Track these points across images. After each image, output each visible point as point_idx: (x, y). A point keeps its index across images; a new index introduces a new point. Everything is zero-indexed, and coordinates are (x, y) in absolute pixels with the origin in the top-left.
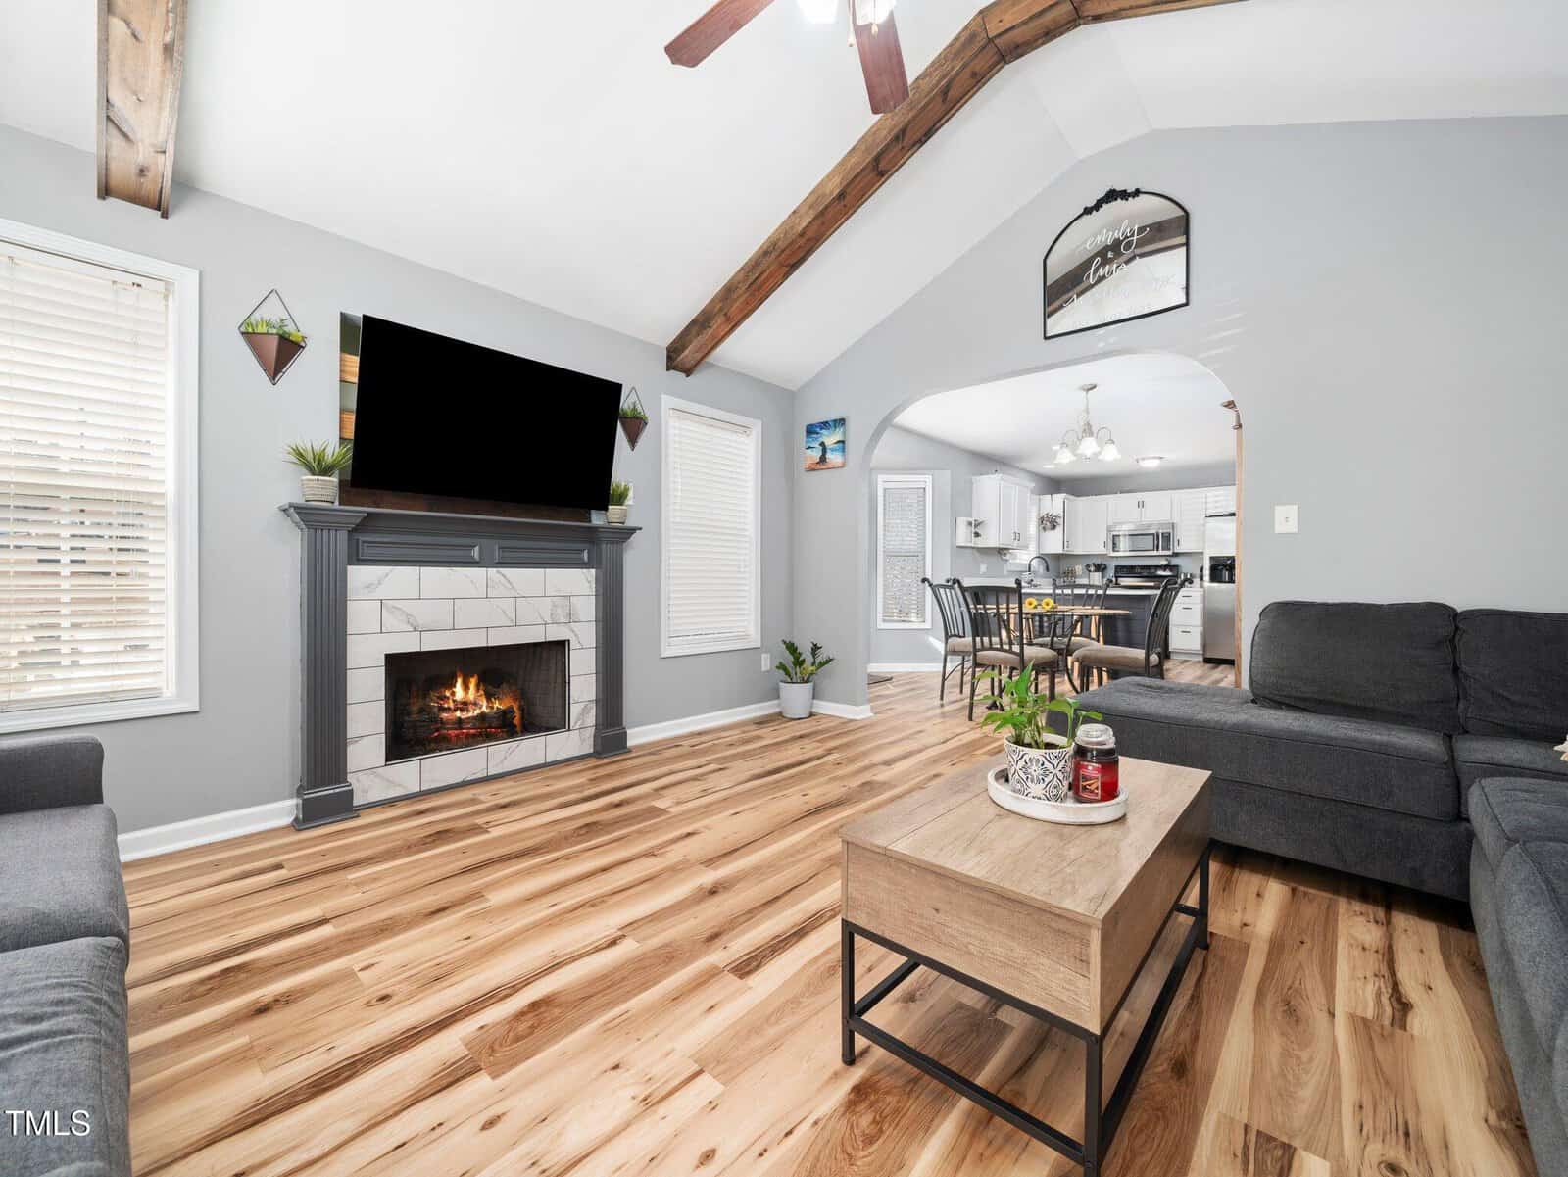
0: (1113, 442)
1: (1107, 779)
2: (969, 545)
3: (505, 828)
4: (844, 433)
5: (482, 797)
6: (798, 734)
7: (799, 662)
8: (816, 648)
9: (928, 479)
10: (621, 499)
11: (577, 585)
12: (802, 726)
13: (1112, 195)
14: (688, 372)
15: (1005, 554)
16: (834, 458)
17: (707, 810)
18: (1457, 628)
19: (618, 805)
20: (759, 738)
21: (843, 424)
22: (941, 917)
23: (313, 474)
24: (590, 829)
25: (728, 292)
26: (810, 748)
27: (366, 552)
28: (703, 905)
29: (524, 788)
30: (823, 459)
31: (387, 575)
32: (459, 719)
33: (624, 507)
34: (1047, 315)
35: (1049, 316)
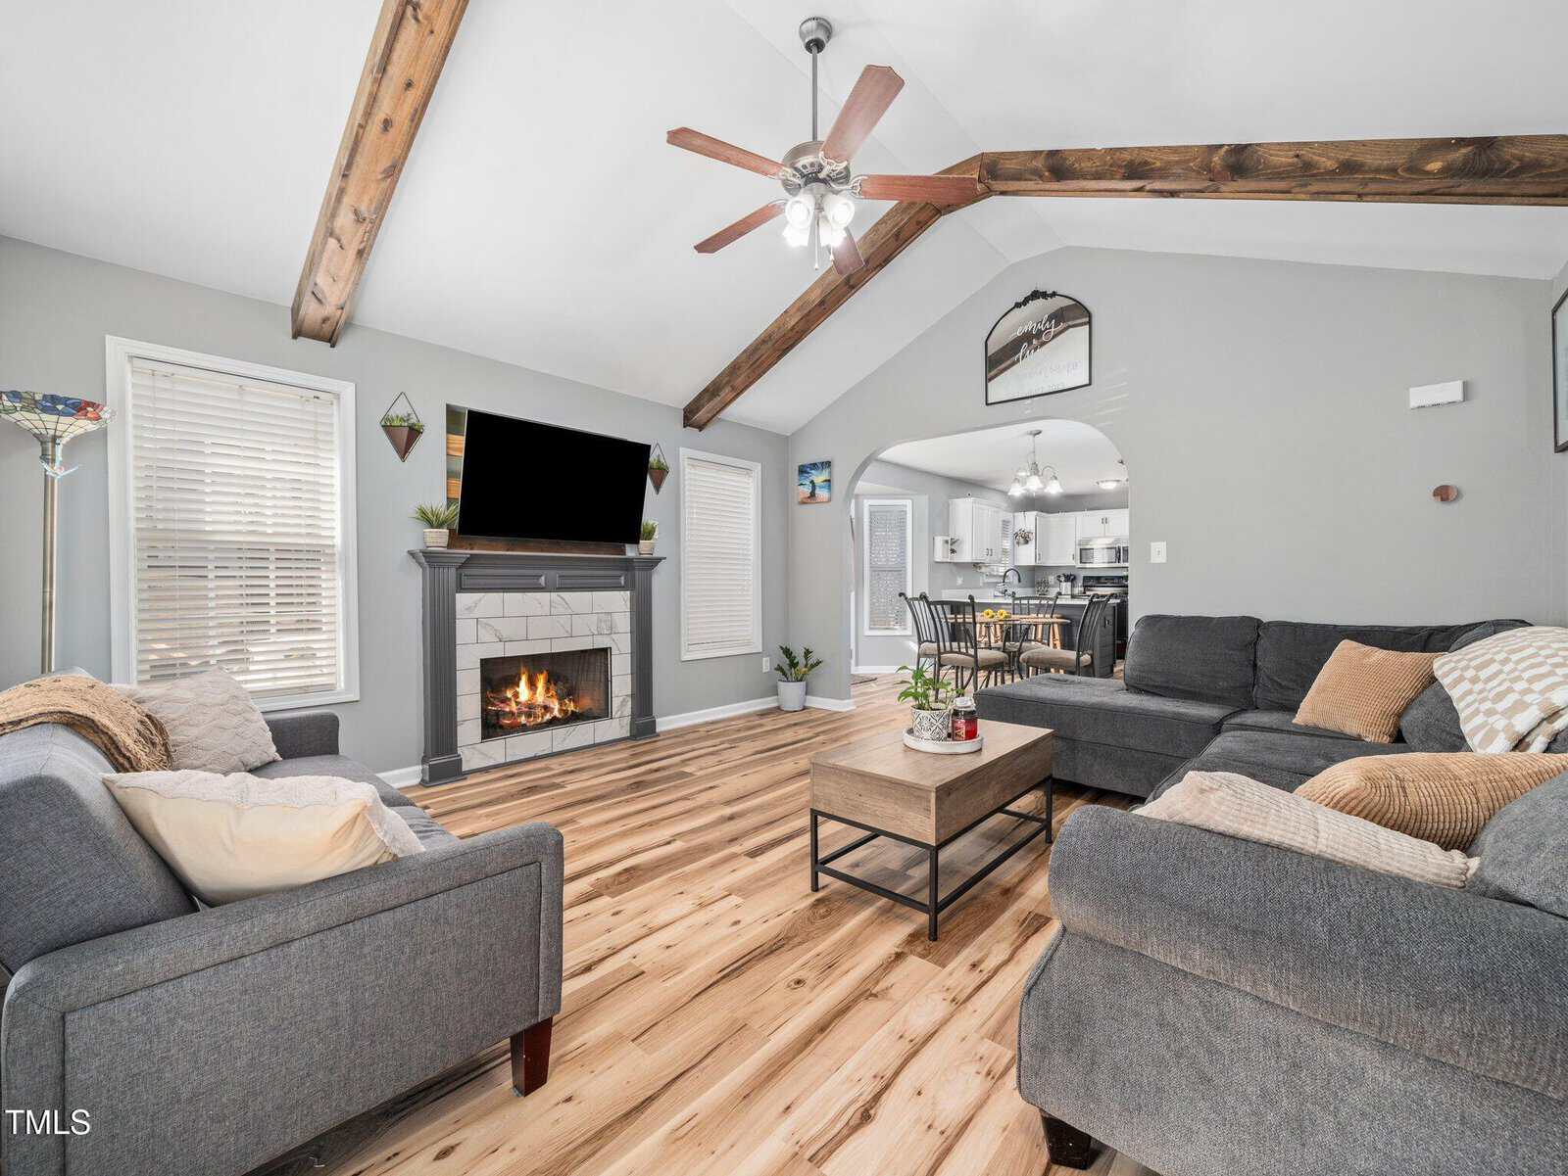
0: (1056, 478)
1: (969, 728)
2: (945, 560)
3: (575, 785)
4: (830, 473)
5: (553, 766)
6: (793, 722)
7: (793, 665)
8: (807, 653)
9: (909, 503)
10: (649, 535)
11: (617, 603)
12: (795, 717)
13: (1036, 295)
14: (701, 428)
15: (980, 568)
16: (822, 494)
17: (723, 773)
18: (1259, 635)
19: (656, 770)
20: (761, 725)
21: (829, 466)
22: (862, 799)
23: (432, 527)
24: (638, 785)
25: (734, 368)
26: (802, 733)
27: (466, 582)
28: (725, 825)
29: (579, 761)
30: (813, 494)
31: (480, 600)
33: (651, 541)
34: (988, 380)
35: (990, 380)
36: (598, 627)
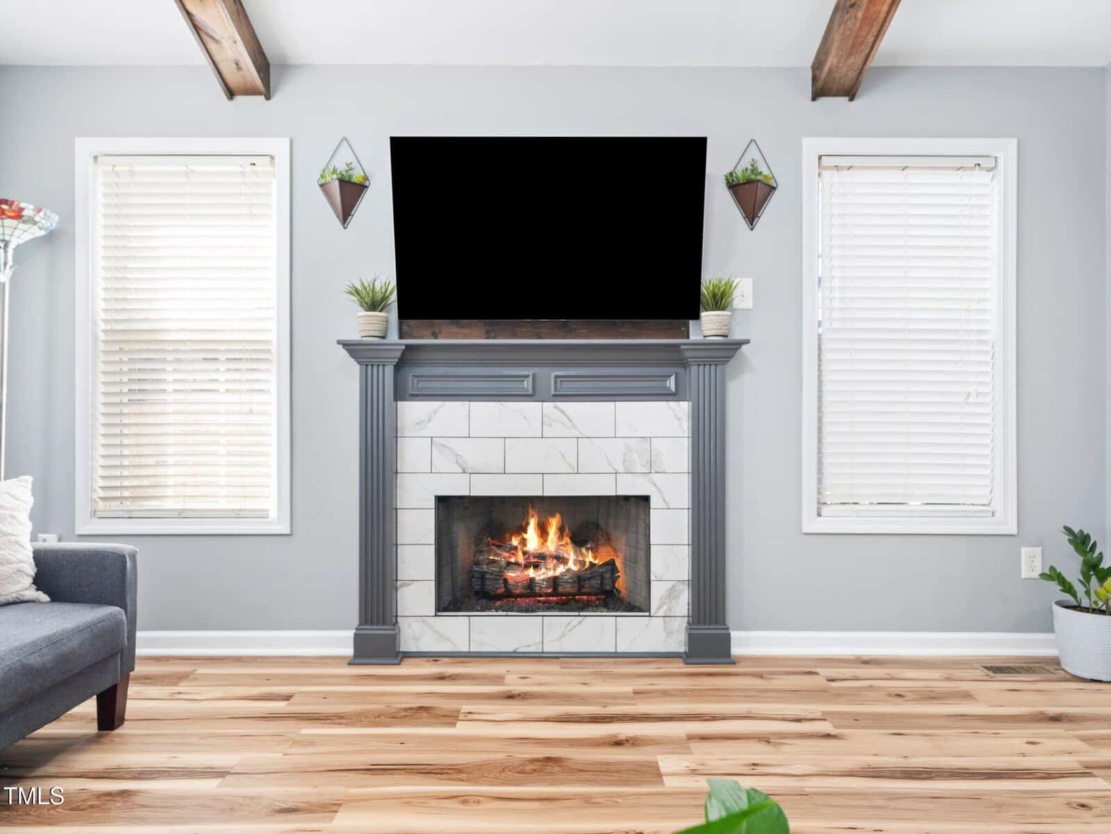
6: (1056, 711)
10: (721, 301)
14: (851, 93)
19: (618, 743)
31: (436, 411)
32: (532, 580)
33: (726, 312)
36: (625, 461)
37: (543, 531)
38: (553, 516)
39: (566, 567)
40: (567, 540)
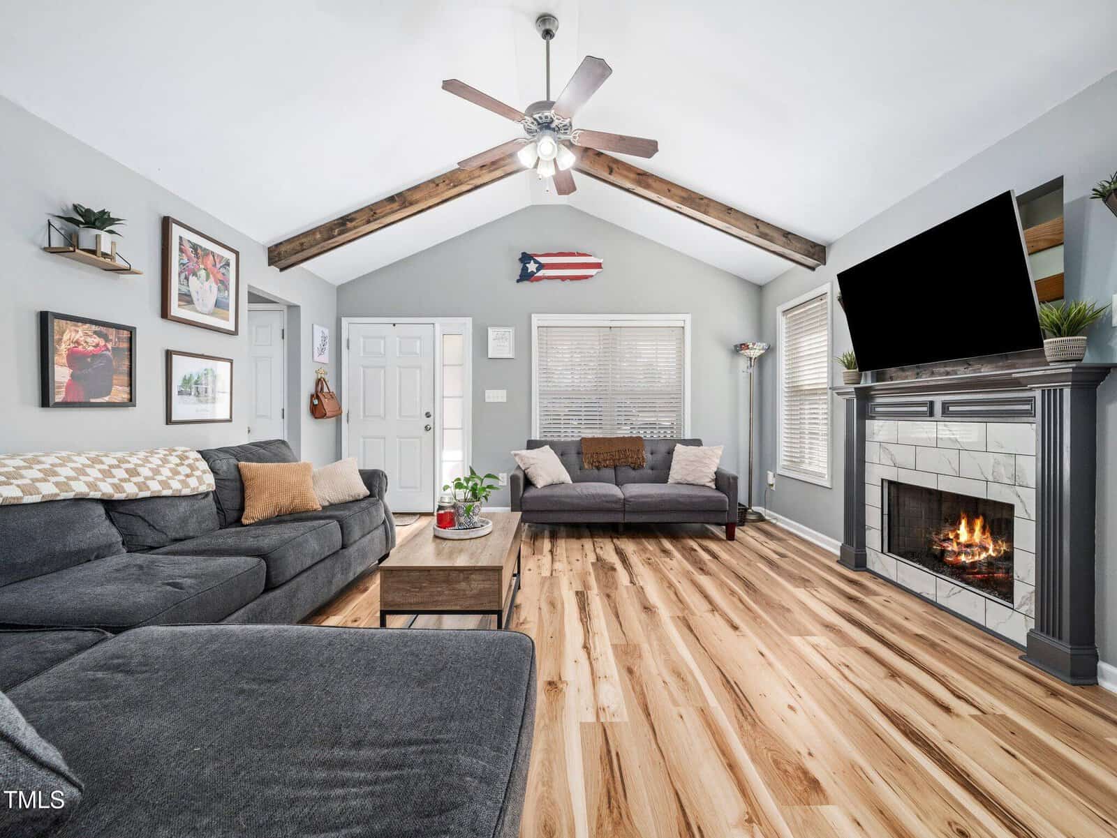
27: (873, 411)
31: (882, 427)
36: (993, 472)
37: (971, 530)
38: (978, 518)
39: (988, 554)
40: (988, 534)
